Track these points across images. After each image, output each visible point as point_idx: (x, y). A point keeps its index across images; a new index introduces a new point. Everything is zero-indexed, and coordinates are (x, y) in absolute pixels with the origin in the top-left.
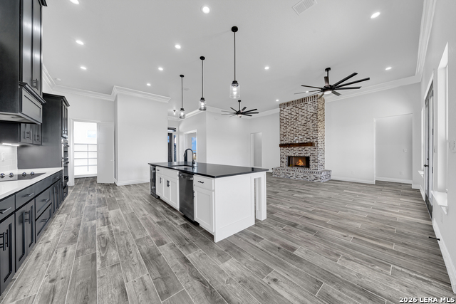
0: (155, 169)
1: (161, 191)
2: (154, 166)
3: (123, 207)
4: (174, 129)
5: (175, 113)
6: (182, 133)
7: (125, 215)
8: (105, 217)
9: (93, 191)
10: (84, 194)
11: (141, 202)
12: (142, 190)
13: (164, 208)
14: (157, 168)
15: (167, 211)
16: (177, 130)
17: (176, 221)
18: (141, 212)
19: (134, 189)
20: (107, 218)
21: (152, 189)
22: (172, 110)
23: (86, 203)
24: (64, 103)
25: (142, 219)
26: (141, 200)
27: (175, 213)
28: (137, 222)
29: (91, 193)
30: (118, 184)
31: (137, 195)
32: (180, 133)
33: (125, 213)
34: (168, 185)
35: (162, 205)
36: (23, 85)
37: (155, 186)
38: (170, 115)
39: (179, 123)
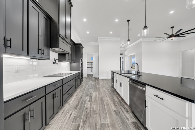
0: (114, 74)
1: (117, 87)
2: (113, 73)
3: (99, 91)
4: (122, 54)
5: (123, 46)
6: (126, 56)
7: (99, 97)
8: (91, 96)
9: (91, 80)
10: (88, 81)
11: (107, 91)
12: (108, 83)
13: (118, 99)
14: (114, 73)
15: (120, 102)
16: (124, 54)
17: (128, 115)
18: (106, 98)
19: (105, 81)
20: (92, 97)
21: (112, 84)
22: (122, 45)
23: (88, 85)
24: (81, 46)
25: (106, 104)
26: (107, 89)
27: (126, 106)
28: (104, 106)
29: (90, 81)
30: (99, 78)
31: (105, 85)
32: (125, 56)
33: (99, 96)
34: (121, 86)
35: (117, 96)
36: (60, 36)
37: (113, 83)
38: (121, 47)
39: (125, 51)
